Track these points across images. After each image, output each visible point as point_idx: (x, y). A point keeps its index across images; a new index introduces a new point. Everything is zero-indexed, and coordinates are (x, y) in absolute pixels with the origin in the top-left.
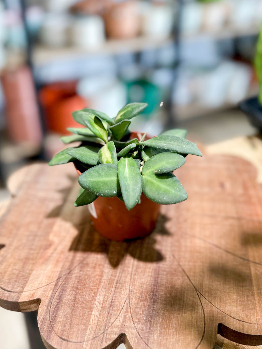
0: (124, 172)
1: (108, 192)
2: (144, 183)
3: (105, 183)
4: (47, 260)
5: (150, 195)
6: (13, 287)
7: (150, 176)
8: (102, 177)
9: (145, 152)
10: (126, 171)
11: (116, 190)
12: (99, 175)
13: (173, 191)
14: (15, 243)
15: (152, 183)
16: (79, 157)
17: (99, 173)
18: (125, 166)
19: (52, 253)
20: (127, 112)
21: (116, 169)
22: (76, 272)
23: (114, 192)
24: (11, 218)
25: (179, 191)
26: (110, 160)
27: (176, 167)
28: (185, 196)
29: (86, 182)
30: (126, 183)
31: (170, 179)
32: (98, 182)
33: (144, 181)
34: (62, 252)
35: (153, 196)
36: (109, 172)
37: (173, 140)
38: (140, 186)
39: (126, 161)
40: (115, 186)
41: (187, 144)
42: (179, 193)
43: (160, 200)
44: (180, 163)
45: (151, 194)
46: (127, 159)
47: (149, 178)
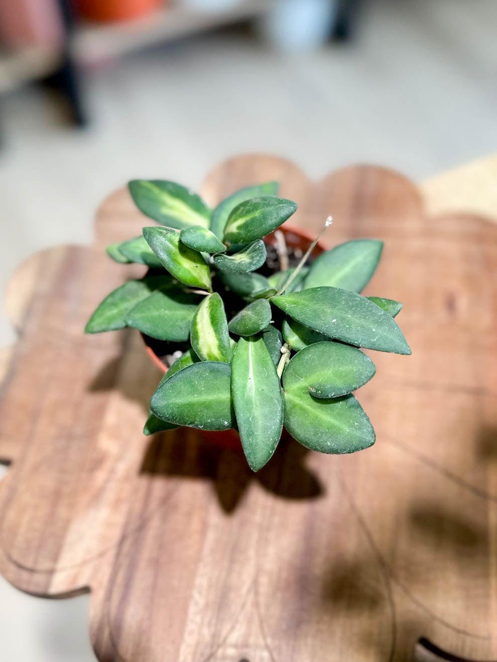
0: (244, 387)
1: (212, 422)
2: (288, 408)
3: (207, 406)
4: (96, 498)
5: (299, 435)
6: (36, 561)
7: (300, 396)
8: (200, 393)
9: (290, 326)
10: (249, 381)
11: (230, 420)
12: (194, 390)
13: (346, 429)
14: (32, 457)
15: (303, 410)
16: (149, 331)
17: (193, 386)
18: (247, 369)
19: (107, 480)
20: (253, 220)
21: (229, 376)
22: (155, 524)
23: (226, 423)
24: (20, 393)
25: (360, 429)
26: (216, 352)
27: (354, 386)
28: (371, 438)
29: (167, 407)
30: (249, 418)
31: (341, 403)
32: (191, 405)
33: (287, 404)
34: (126, 479)
35: (305, 438)
36: (215, 382)
37: (351, 308)
38: (278, 421)
39: (250, 350)
40: (227, 411)
41: (382, 322)
42: (358, 434)
43: (320, 445)
44: (363, 377)
45: (301, 431)
46: (251, 344)
47: (297, 400)
